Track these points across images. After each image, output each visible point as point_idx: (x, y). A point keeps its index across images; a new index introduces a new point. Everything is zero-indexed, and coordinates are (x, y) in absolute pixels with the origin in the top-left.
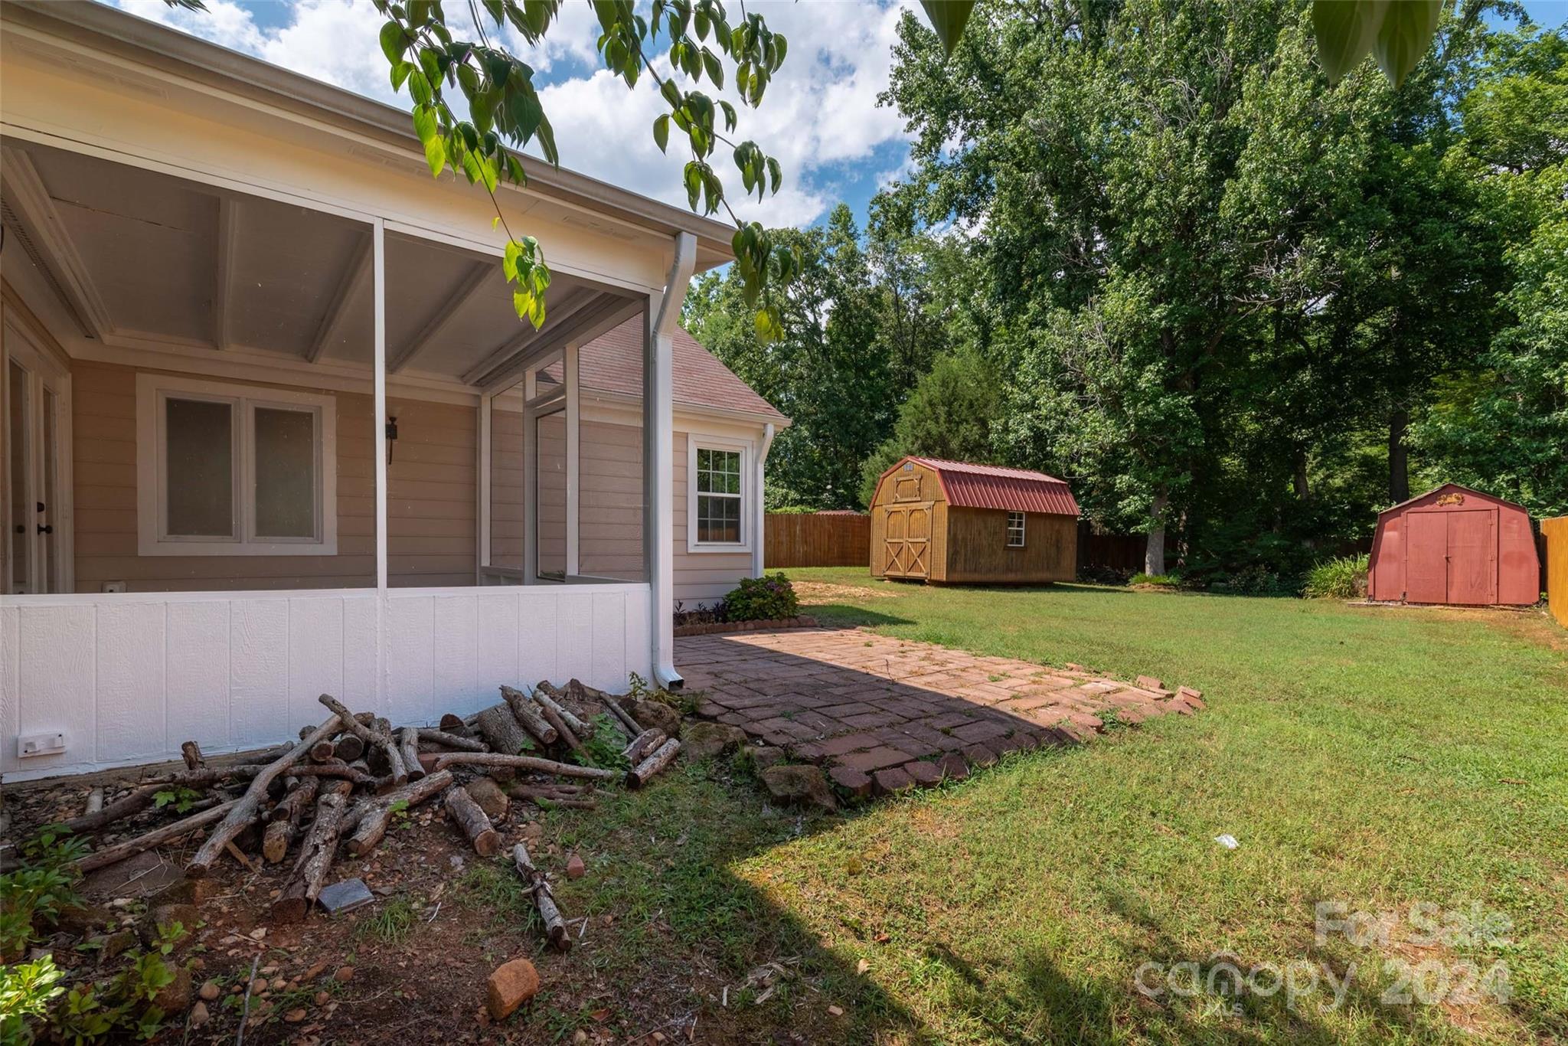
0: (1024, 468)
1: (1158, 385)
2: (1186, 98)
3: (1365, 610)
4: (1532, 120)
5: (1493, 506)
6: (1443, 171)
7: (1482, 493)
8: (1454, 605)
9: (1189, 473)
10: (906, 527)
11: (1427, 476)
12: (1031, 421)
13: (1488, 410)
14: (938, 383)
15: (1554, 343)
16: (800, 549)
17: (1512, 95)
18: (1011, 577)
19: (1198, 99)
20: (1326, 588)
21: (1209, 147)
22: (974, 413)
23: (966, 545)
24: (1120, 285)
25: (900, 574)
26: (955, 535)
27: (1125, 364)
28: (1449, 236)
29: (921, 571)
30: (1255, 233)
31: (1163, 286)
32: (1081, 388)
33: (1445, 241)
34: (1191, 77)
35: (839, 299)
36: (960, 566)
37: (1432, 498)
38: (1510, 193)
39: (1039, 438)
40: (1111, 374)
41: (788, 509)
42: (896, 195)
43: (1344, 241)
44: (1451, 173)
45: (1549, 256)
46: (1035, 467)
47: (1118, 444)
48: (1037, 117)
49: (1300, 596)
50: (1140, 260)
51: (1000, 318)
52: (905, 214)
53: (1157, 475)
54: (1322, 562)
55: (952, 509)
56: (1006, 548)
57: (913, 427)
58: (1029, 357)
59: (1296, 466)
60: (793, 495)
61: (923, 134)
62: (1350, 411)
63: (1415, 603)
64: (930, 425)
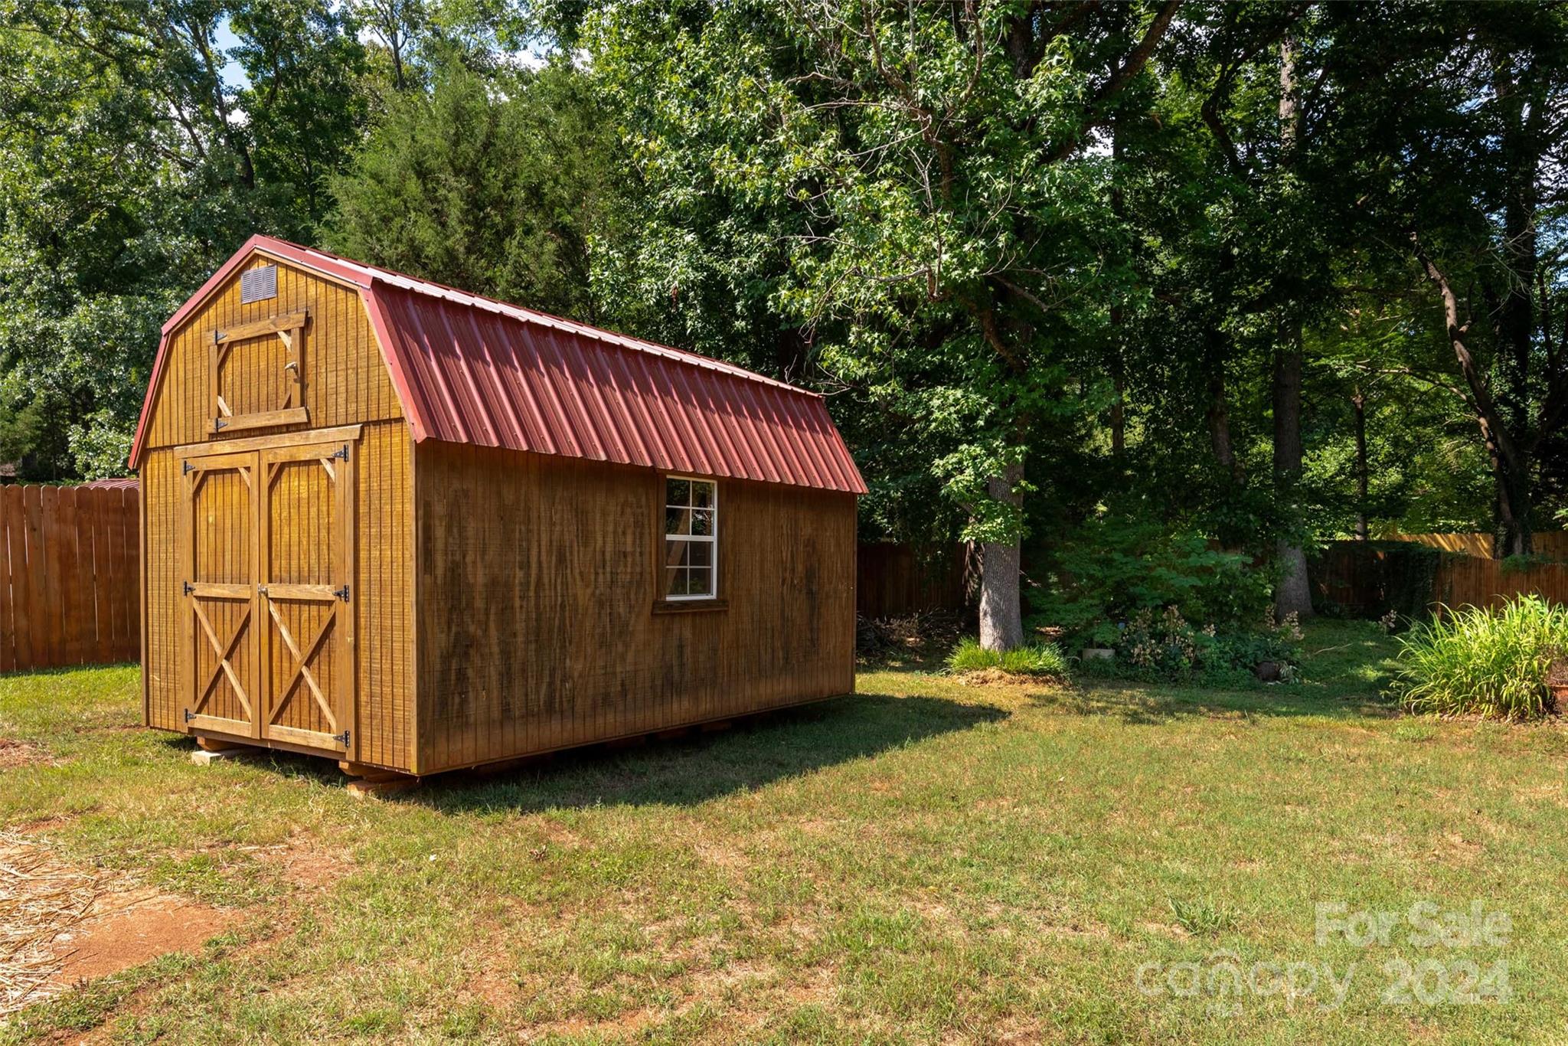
10: (257, 538)
18: (680, 711)
23: (506, 612)
25: (242, 729)
29: (322, 722)
36: (481, 702)
56: (658, 611)
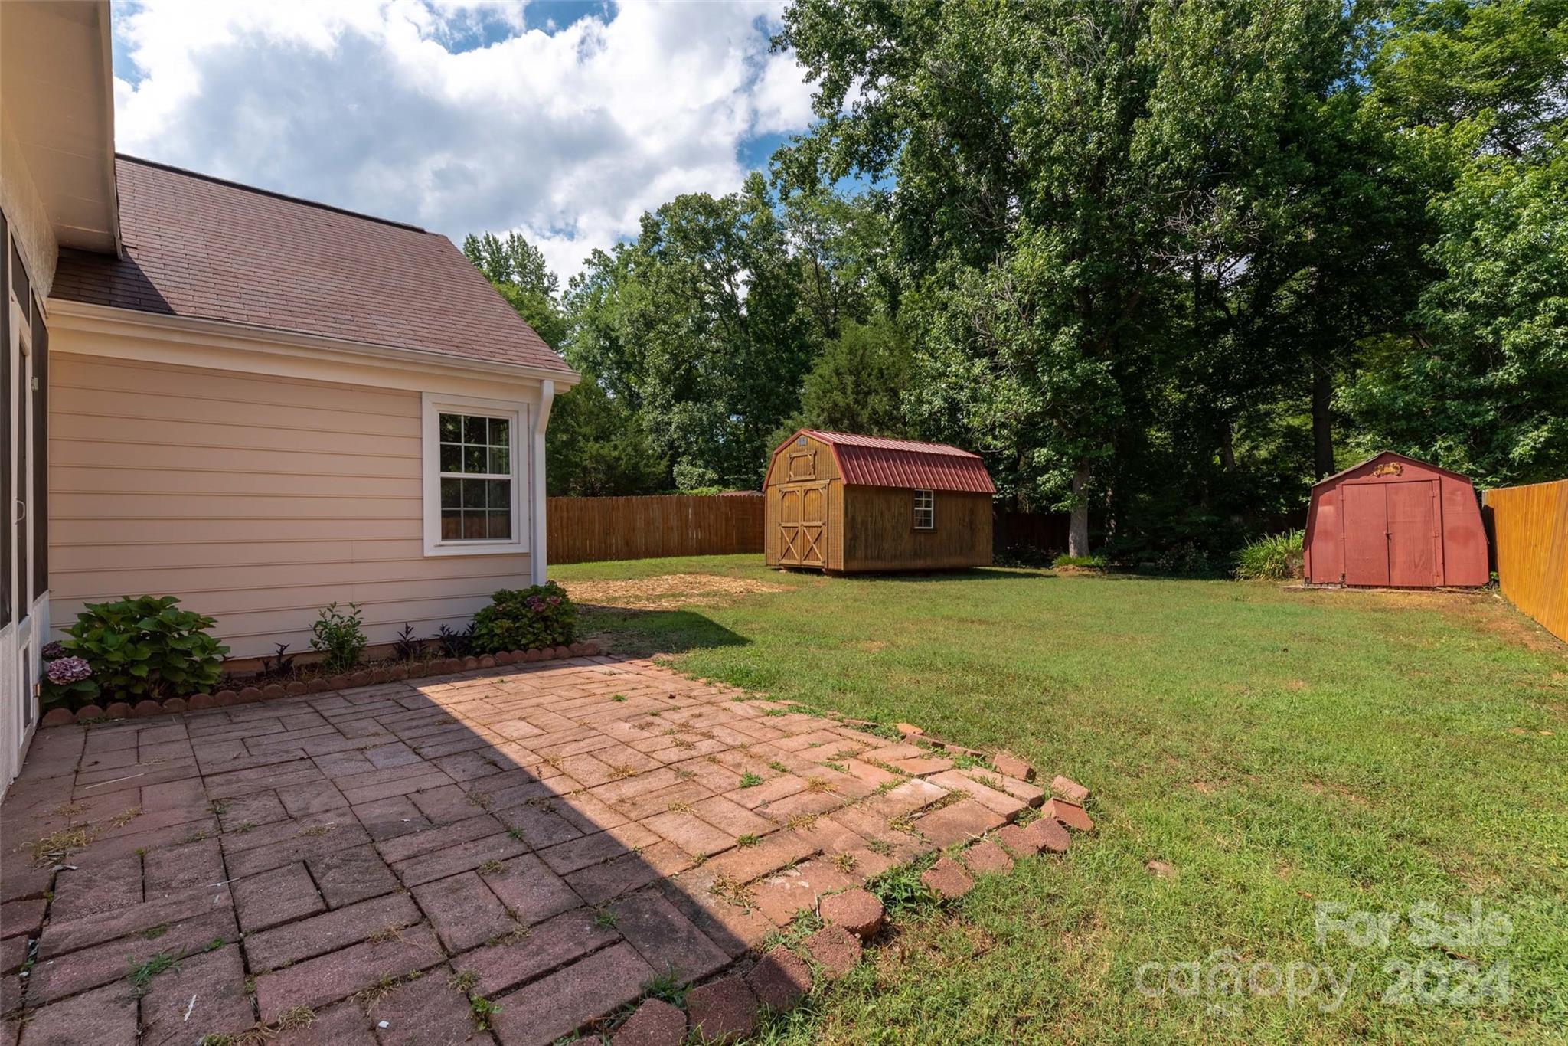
0: (939, 442)
1: (1073, 348)
2: (1091, 37)
3: (1303, 595)
4: (1442, 75)
5: (1435, 476)
6: (1359, 122)
7: (1419, 462)
8: (1398, 588)
9: (1110, 445)
10: (801, 509)
11: (1359, 445)
12: (946, 390)
13: (1419, 371)
14: (846, 350)
15: (1487, 297)
16: (694, 535)
17: (1422, 50)
18: (919, 564)
19: (1105, 39)
20: (1258, 569)
21: (1117, 91)
22: (885, 383)
23: (866, 529)
24: (1028, 240)
25: (795, 562)
26: (853, 518)
27: (1038, 326)
28: (1370, 188)
29: (818, 559)
30: (1169, 183)
31: (1075, 241)
32: (993, 354)
33: (1366, 193)
34: (1096, 15)
35: (756, 269)
36: (860, 553)
37: (1367, 468)
38: (1427, 146)
39: (953, 408)
40: (1023, 337)
41: (705, 489)
42: (798, 150)
43: (1262, 191)
44: (1367, 123)
45: (1474, 205)
46: (950, 440)
47: (1034, 414)
48: (936, 58)
49: (1232, 578)
50: (1050, 214)
51: (907, 280)
52: (807, 170)
53: (1076, 448)
54: (1253, 540)
55: (848, 488)
56: (913, 532)
57: (819, 399)
58: (940, 320)
59: (1222, 438)
60: (711, 474)
61: (823, 85)
62: (1274, 379)
63: (1356, 586)
64: (837, 396)
